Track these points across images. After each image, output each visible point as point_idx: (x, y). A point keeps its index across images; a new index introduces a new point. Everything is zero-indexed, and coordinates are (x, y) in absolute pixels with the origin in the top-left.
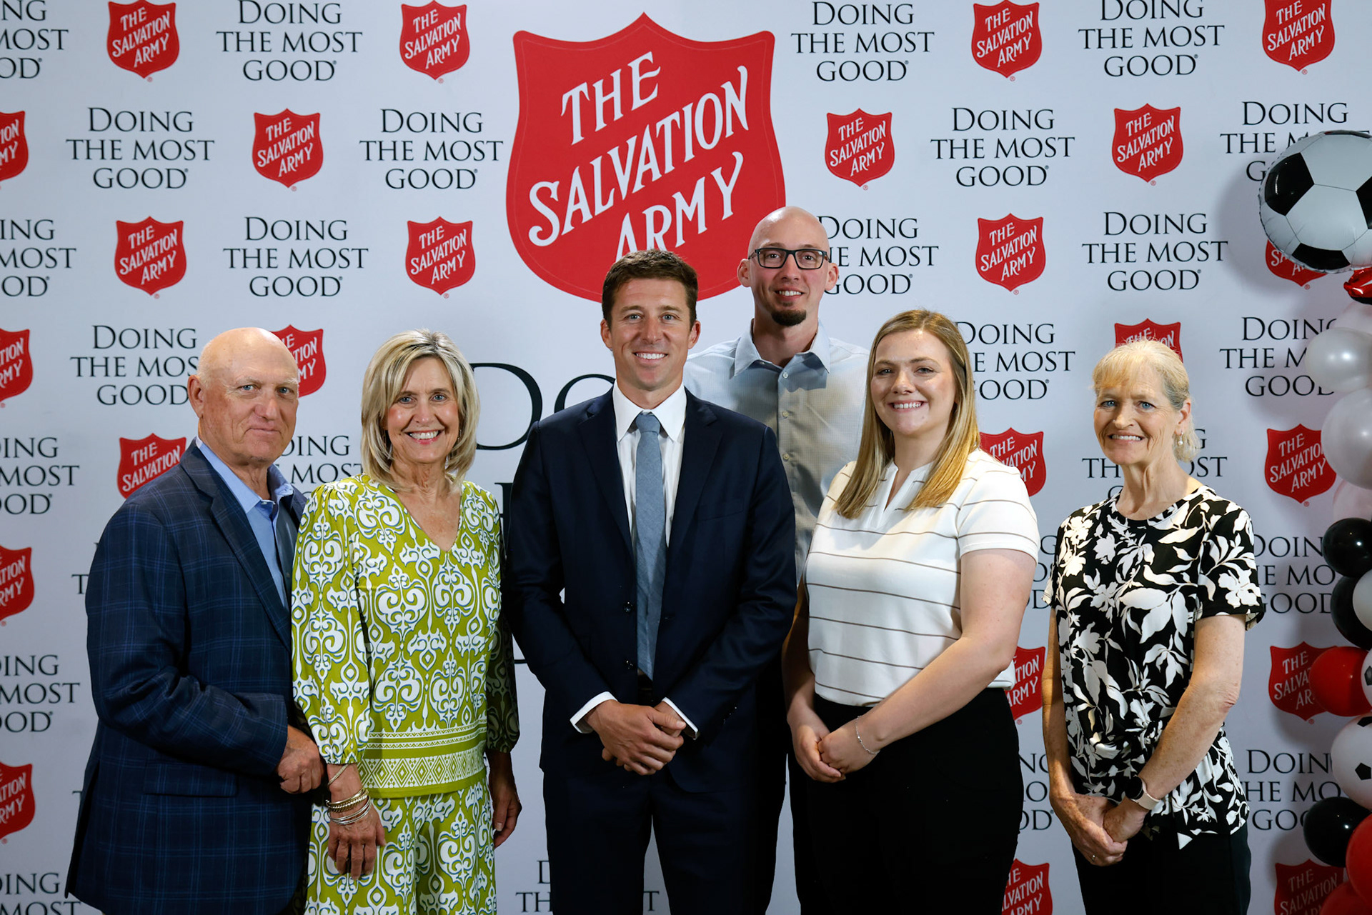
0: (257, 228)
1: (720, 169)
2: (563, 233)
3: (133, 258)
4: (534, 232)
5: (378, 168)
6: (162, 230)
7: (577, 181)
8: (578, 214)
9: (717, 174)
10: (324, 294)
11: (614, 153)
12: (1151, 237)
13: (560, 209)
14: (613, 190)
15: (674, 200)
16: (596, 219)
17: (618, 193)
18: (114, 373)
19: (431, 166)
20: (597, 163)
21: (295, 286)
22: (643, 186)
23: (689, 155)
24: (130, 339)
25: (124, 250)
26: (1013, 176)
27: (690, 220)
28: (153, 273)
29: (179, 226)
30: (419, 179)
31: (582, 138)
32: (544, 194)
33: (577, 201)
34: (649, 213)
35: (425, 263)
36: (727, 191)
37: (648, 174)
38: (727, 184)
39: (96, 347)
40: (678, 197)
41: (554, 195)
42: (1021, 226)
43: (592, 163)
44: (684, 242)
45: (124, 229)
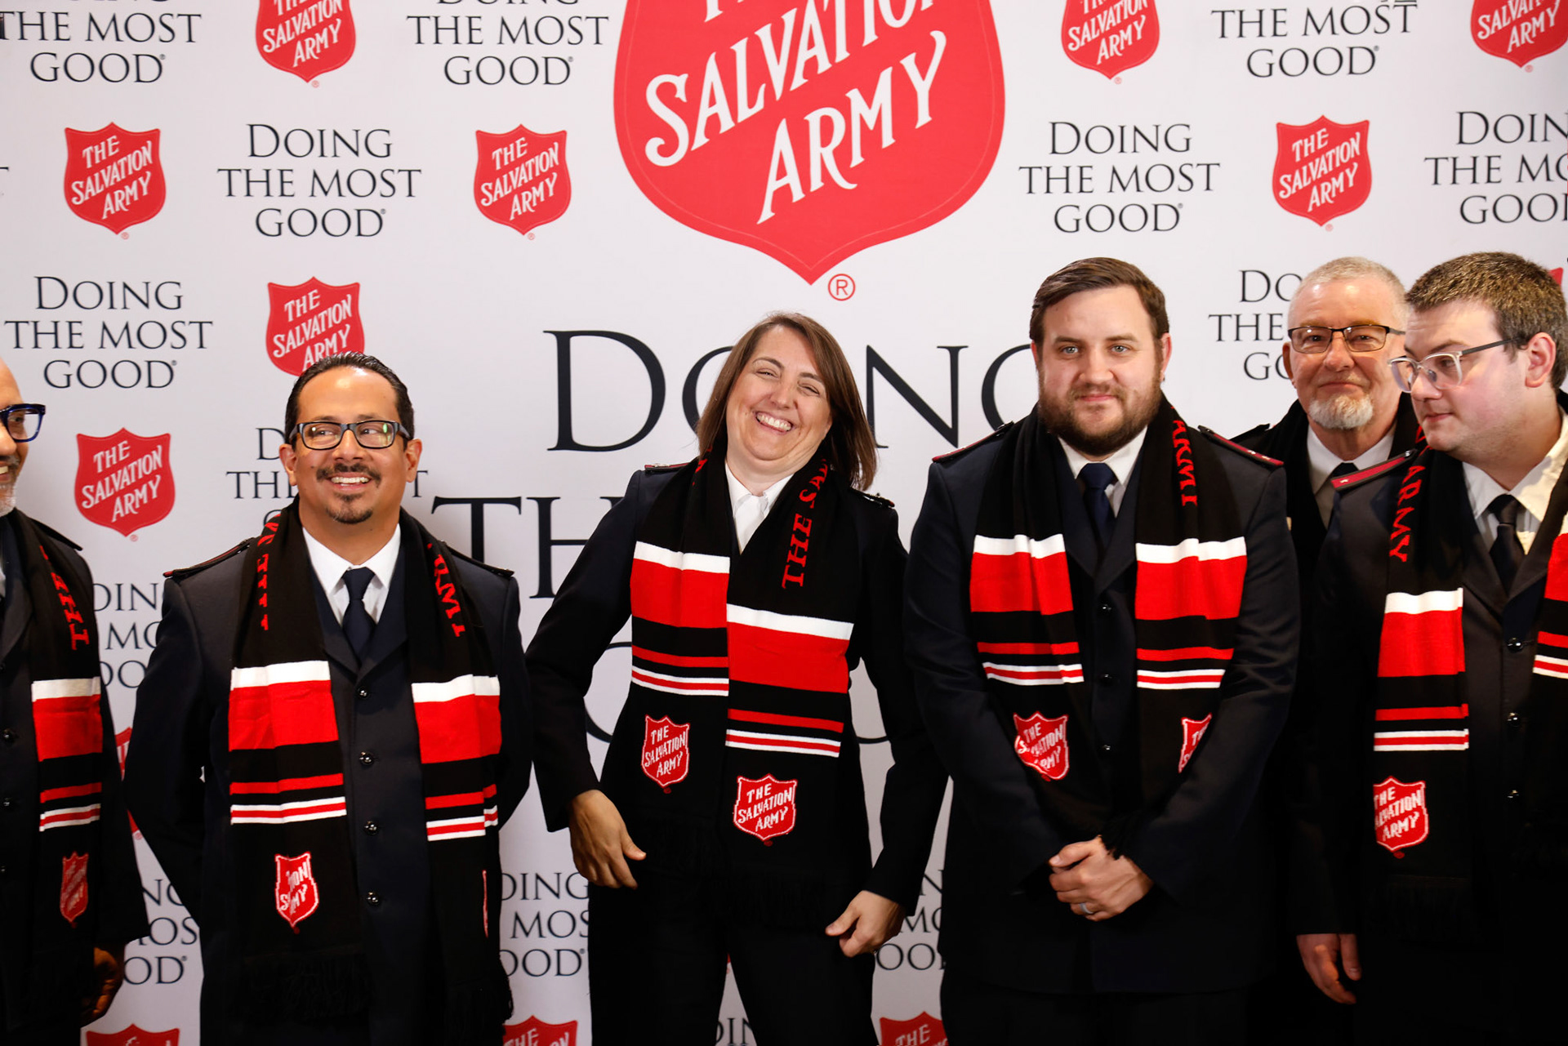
0: (265, 141)
1: (912, 56)
2: (693, 148)
3: (89, 181)
4: (653, 146)
5: (434, 55)
6: (130, 142)
7: (712, 74)
8: (714, 121)
9: (909, 63)
10: (360, 234)
11: (764, 34)
12: (1524, 147)
13: (688, 113)
14: (763, 86)
15: (848, 101)
16: (739, 128)
17: (770, 91)
18: (67, 344)
19: (508, 52)
20: (740, 48)
21: (320, 223)
22: (805, 81)
23: (870, 36)
24: (88, 295)
25: (76, 170)
26: (1328, 61)
27: (871, 125)
28: (119, 202)
29: (154, 136)
30: (491, 71)
31: (720, 12)
32: (667, 92)
33: (712, 102)
34: (814, 119)
35: (501, 191)
36: (923, 87)
37: (812, 63)
38: (923, 77)
39: (41, 306)
40: (854, 95)
41: (681, 94)
42: (1338, 134)
43: (733, 47)
44: (861, 160)
45: (77, 140)
